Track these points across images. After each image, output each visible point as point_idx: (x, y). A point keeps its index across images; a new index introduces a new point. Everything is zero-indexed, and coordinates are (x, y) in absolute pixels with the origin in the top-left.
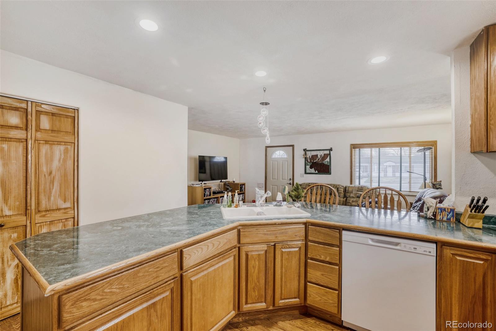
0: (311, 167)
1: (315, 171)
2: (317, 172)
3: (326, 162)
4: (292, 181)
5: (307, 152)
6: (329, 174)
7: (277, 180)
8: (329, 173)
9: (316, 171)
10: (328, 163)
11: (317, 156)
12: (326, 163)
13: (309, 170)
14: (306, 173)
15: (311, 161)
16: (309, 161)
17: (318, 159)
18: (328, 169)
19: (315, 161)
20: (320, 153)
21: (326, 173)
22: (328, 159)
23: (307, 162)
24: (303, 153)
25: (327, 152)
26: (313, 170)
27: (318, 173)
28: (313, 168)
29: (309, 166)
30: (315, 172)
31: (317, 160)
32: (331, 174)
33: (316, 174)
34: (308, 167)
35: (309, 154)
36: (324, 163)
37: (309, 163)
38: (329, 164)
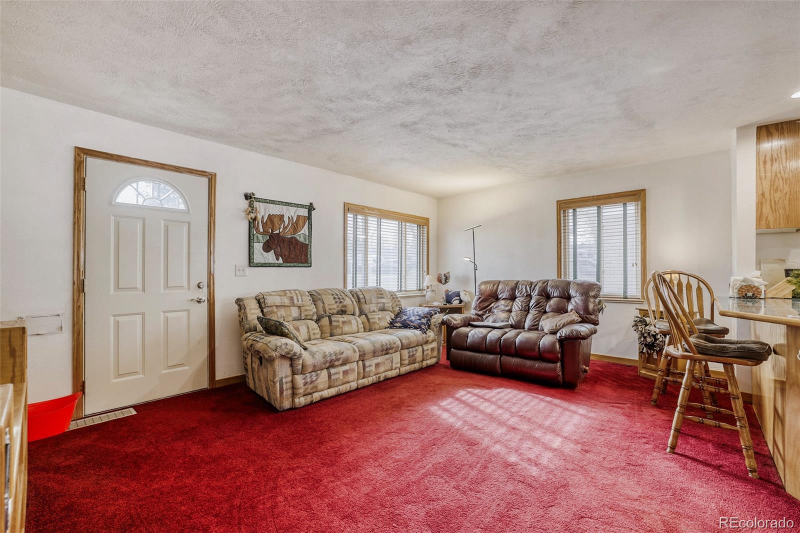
0: (267, 248)
1: (278, 259)
2: (281, 261)
3: (302, 236)
4: (205, 289)
5: (256, 204)
6: (307, 265)
7: (144, 290)
8: (307, 263)
9: (280, 258)
10: (306, 240)
11: (281, 217)
12: (302, 240)
13: (262, 254)
14: (251, 263)
15: (265, 232)
16: (261, 230)
17: (285, 228)
18: (306, 255)
19: (277, 232)
20: (290, 213)
21: (302, 263)
22: (305, 230)
23: (255, 232)
24: (245, 204)
25: (304, 212)
26: (271, 257)
27: (285, 265)
28: (273, 251)
29: (262, 244)
30: (277, 262)
31: (281, 230)
32: (311, 266)
33: (279, 266)
34: (258, 247)
35: (264, 211)
36: (298, 238)
37: (260, 237)
38: (307, 243)
